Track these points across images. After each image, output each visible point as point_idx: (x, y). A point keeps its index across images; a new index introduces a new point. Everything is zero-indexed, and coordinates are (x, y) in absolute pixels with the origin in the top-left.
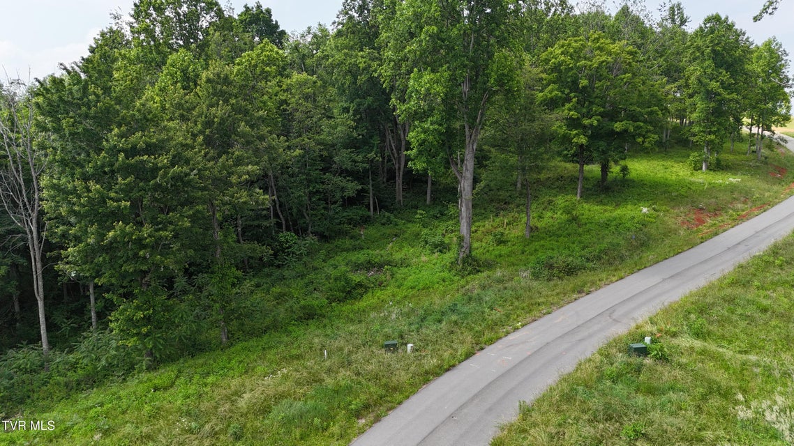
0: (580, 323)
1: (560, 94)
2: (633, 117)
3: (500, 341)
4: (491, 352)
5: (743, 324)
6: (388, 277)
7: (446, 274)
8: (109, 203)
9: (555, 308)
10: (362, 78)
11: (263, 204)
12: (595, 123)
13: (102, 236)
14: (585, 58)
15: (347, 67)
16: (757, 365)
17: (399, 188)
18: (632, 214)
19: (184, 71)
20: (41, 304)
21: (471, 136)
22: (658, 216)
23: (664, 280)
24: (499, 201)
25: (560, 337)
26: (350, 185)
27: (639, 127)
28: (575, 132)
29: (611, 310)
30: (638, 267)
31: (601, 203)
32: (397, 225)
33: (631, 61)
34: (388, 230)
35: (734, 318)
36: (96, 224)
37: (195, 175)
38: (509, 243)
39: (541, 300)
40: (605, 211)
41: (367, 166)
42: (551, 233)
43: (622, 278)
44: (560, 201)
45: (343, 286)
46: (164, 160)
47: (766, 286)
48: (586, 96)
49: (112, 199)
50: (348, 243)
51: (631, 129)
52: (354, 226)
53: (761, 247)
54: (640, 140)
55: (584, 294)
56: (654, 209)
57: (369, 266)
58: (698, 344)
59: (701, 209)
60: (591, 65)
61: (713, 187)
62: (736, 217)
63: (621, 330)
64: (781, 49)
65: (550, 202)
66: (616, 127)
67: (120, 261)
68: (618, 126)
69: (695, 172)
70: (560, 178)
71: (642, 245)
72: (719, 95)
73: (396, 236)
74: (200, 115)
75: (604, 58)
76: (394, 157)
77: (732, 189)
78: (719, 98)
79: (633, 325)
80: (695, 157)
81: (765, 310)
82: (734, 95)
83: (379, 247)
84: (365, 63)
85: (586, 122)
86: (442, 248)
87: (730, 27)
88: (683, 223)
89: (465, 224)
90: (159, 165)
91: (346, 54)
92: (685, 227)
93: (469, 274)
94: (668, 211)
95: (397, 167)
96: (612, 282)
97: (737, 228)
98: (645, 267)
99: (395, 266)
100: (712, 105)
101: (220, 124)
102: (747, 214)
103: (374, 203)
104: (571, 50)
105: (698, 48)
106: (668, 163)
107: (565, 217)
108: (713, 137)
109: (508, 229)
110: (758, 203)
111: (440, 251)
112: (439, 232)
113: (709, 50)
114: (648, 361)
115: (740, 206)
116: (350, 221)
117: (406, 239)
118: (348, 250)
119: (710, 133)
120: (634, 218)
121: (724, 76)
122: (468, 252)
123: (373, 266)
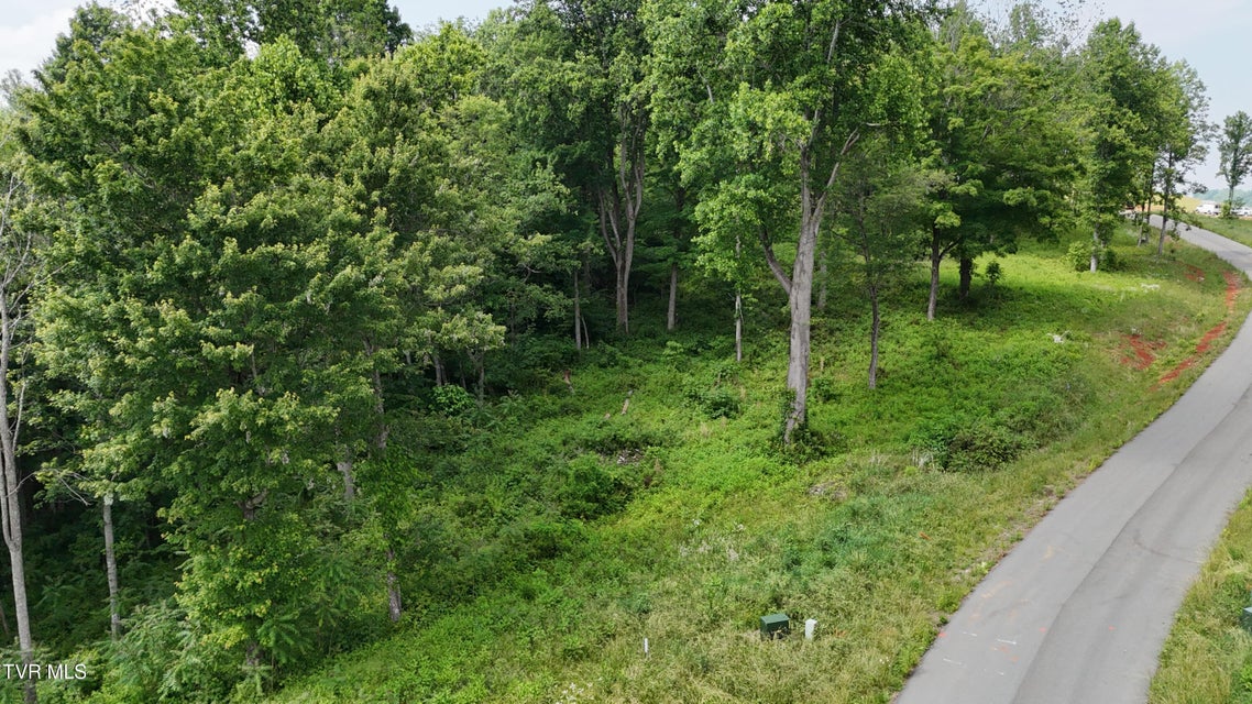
3: (967, 604)
4: (965, 627)
6: (657, 468)
8: (207, 348)
9: (1022, 528)
10: (576, 109)
11: (491, 342)
12: (974, 191)
13: (183, 424)
14: (954, 81)
15: (547, 87)
17: (622, 302)
18: (1039, 345)
19: (288, 79)
20: (16, 558)
21: (813, 211)
22: (1081, 348)
23: (1177, 467)
26: (551, 299)
27: (1042, 199)
28: (939, 206)
29: (1132, 534)
30: (1109, 443)
32: (629, 368)
34: (613, 376)
36: (171, 394)
37: (380, 286)
38: (845, 399)
39: (986, 512)
40: (988, 340)
41: (579, 264)
42: (911, 381)
43: (1099, 466)
44: (901, 322)
45: (595, 489)
46: (316, 254)
49: (207, 339)
50: (545, 400)
51: (1033, 201)
52: (553, 370)
54: (1045, 220)
55: (1054, 498)
56: (1068, 337)
57: (612, 446)
59: (1136, 336)
60: (968, 93)
61: (1131, 299)
62: (1194, 348)
64: (1195, 80)
66: (1008, 199)
67: (214, 470)
68: (1012, 196)
69: (1082, 274)
71: (1085, 401)
72: (1123, 147)
73: (632, 386)
74: (357, 164)
75: (991, 80)
76: (615, 249)
77: (1157, 301)
78: (1123, 154)
80: (1077, 249)
83: (607, 407)
84: (580, 80)
86: (725, 408)
87: (1133, 38)
88: (1123, 360)
89: (799, 369)
90: (308, 265)
91: (541, 65)
92: (1130, 367)
93: (810, 460)
94: (1091, 339)
95: (619, 265)
96: (1086, 473)
99: (661, 445)
100: (1111, 164)
101: (399, 180)
102: (1208, 343)
103: (582, 328)
107: (924, 351)
108: (1108, 217)
109: (828, 373)
110: (1208, 325)
111: (727, 415)
113: (1105, 77)
115: (1183, 329)
116: (546, 362)
117: (651, 393)
118: (553, 415)
119: (1102, 211)
120: (1046, 353)
121: (1131, 119)
122: (803, 420)
123: (622, 445)
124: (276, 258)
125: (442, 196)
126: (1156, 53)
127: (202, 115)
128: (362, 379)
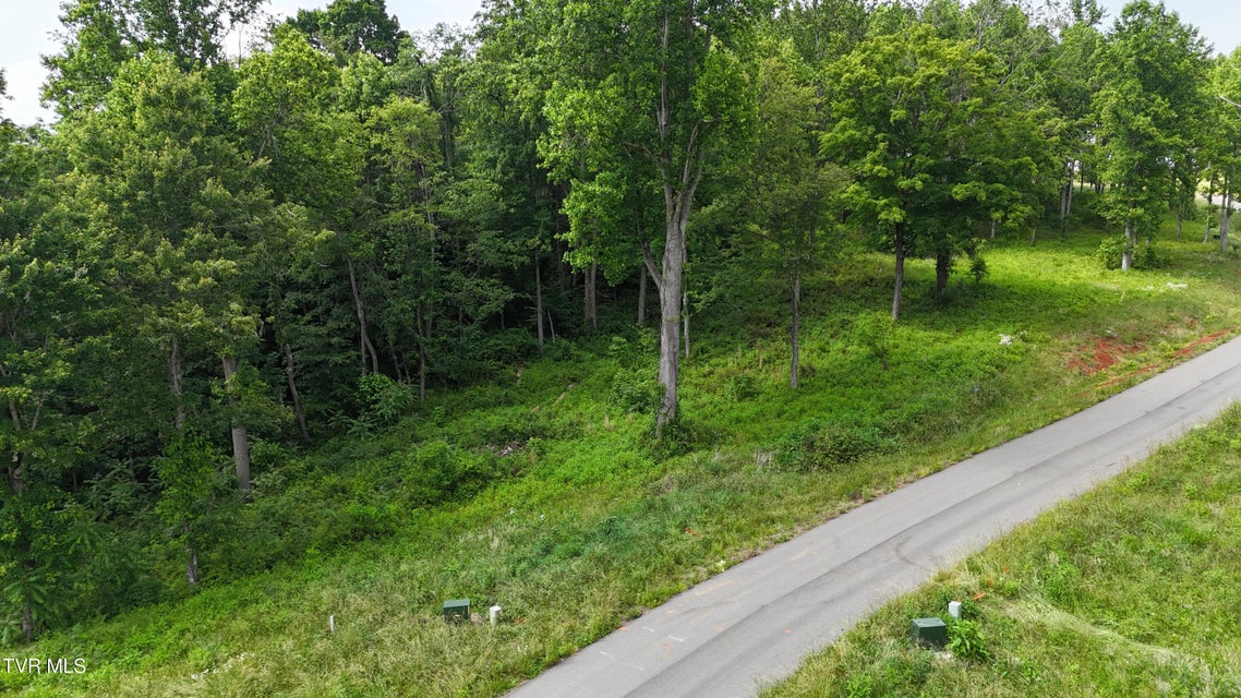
0: (836, 563)
1: (858, 135)
2: (988, 176)
3: (676, 601)
4: (654, 622)
5: (1150, 575)
6: (534, 457)
7: (632, 455)
9: (799, 529)
12: (919, 185)
14: (903, 72)
16: (1168, 673)
17: (589, 298)
18: (982, 346)
21: (675, 207)
22: (1028, 351)
23: (1016, 475)
24: (759, 321)
25: (791, 594)
26: (496, 292)
27: (996, 193)
28: (883, 202)
29: (902, 538)
30: (975, 448)
31: (932, 325)
32: (580, 362)
33: (983, 74)
34: (561, 371)
35: (1137, 560)
38: (761, 397)
39: (781, 512)
40: (937, 340)
42: (838, 380)
43: (938, 470)
44: (864, 321)
47: (1207, 491)
48: (902, 138)
50: (491, 391)
51: (983, 196)
52: (507, 363)
53: (1206, 413)
54: (997, 215)
55: (861, 501)
56: (1022, 337)
57: (505, 436)
58: (1056, 618)
59: (1110, 338)
60: (911, 83)
61: (1134, 298)
62: (1173, 352)
63: (904, 585)
65: (844, 324)
66: (956, 193)
68: (959, 191)
69: (1108, 272)
70: (869, 281)
71: (991, 404)
72: (1151, 138)
73: (573, 380)
75: (932, 70)
77: (1169, 302)
78: (1150, 143)
79: (934, 572)
80: (1108, 246)
81: (1199, 544)
82: (1177, 139)
85: (903, 183)
87: (1165, 19)
88: (1073, 363)
89: (667, 366)
92: (1076, 371)
93: (672, 455)
94: (1047, 341)
96: (918, 477)
97: (1169, 373)
98: (987, 449)
99: (552, 437)
100: (1138, 155)
102: (1192, 348)
103: (546, 323)
104: (878, 57)
105: (1114, 59)
106: (1066, 256)
107: (865, 350)
108: (1140, 211)
109: (764, 371)
110: (1215, 328)
111: (641, 410)
113: (1131, 61)
114: (945, 657)
115: (1180, 332)
116: (499, 355)
117: (590, 387)
118: (485, 406)
119: (1134, 205)
120: (983, 354)
121: (1160, 105)
122: (673, 415)
123: (512, 437)
125: (207, 196)
126: (1195, 33)
128: (60, 363)
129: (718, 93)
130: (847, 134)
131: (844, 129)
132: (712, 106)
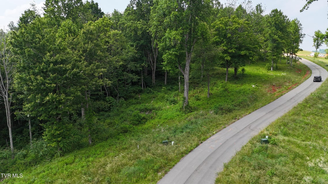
0: (238, 131)
1: (219, 40)
2: (248, 49)
3: (208, 140)
4: (206, 144)
5: (301, 130)
6: (155, 115)
7: (178, 113)
8: (47, 85)
9: (227, 126)
10: (139, 33)
11: (108, 85)
12: (234, 51)
13: (42, 100)
14: (229, 26)
15: (133, 28)
16: (310, 146)
17: (154, 78)
18: (249, 88)
19: (69, 29)
20: (10, 129)
21: (188, 57)
22: (259, 88)
23: (267, 114)
24: (195, 83)
25: (232, 137)
26: (135, 77)
27: (250, 53)
28: (226, 55)
29: (249, 126)
30: (255, 109)
31: (235, 83)
32: (154, 93)
33: (247, 27)
34: (150, 95)
35: (297, 127)
36: (40, 94)
37: (82, 73)
38: (201, 100)
39: (221, 122)
40: (238, 86)
41: (141, 69)
42: (218, 96)
43: (250, 113)
44: (220, 83)
45: (138, 119)
46: (69, 66)
47: (306, 115)
48: (230, 41)
49: (47, 83)
50: (134, 101)
51: (248, 54)
52: (136, 94)
53: (301, 100)
54: (251, 58)
55: (237, 120)
56: (257, 86)
57: (146, 110)
58: (286, 138)
59: (274, 85)
60: (232, 29)
61: (277, 77)
62: (287, 88)
63: (255, 133)
64: (299, 23)
65: (215, 83)
66: (242, 53)
67: (49, 110)
68: (243, 53)
69: (269, 71)
70: (218, 74)
71: (255, 100)
72: (277, 40)
73: (154, 98)
74: (81, 48)
75: (237, 26)
76: (152, 65)
77: (284, 77)
78: (277, 42)
79: (260, 131)
80: (268, 65)
81: (307, 124)
82: (284, 41)
83: (147, 102)
84: (140, 26)
85: (230, 51)
86: (174, 102)
87: (281, 14)
88: (268, 91)
89: (186, 92)
90: (67, 68)
91: (132, 23)
92: (269, 92)
93: (188, 113)
94: (262, 86)
95: (153, 69)
96: (246, 115)
97: (289, 93)
98: (258, 109)
99: (157, 110)
100: (275, 45)
101: (89, 51)
102: (291, 87)
103: (144, 84)
104: (224, 22)
105: (269, 22)
106: (258, 68)
107: (222, 89)
108: (275, 57)
109: (200, 94)
110: (294, 83)
111: (174, 104)
112: (172, 96)
113: (273, 23)
114: (269, 145)
115: (287, 84)
116: (134, 92)
117: (158, 99)
118: (134, 104)
119: (274, 56)
120: (250, 89)
121: (280, 33)
122: (187, 104)
123: (147, 110)
124: (61, 68)
125: (98, 54)
126: (287, 17)
127: (46, 39)
128: (78, 92)
129: (203, 32)
130: (217, 40)
131: (216, 38)
132: (202, 35)
